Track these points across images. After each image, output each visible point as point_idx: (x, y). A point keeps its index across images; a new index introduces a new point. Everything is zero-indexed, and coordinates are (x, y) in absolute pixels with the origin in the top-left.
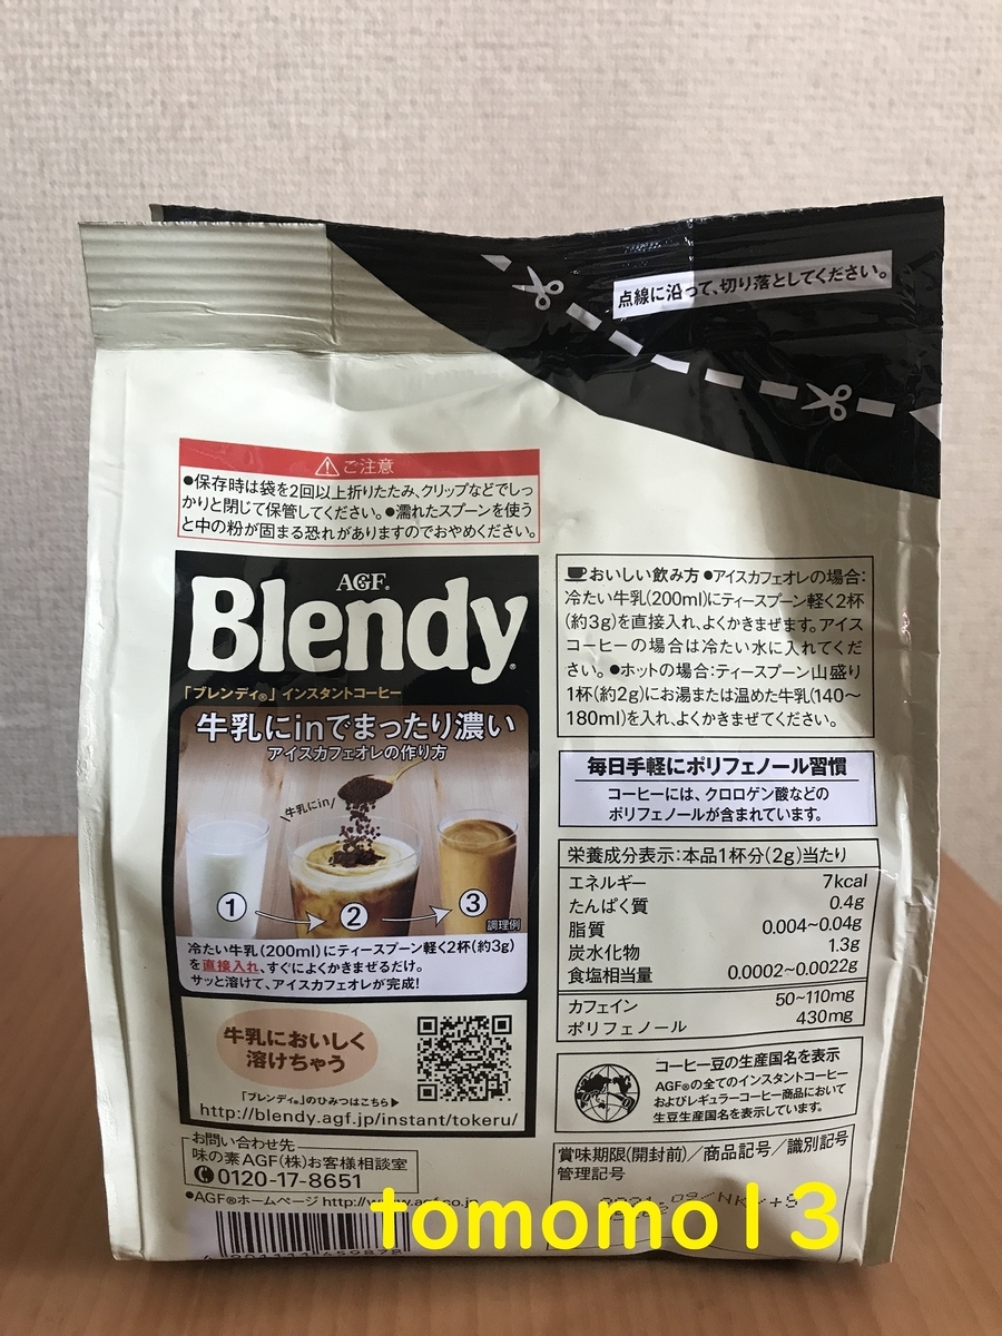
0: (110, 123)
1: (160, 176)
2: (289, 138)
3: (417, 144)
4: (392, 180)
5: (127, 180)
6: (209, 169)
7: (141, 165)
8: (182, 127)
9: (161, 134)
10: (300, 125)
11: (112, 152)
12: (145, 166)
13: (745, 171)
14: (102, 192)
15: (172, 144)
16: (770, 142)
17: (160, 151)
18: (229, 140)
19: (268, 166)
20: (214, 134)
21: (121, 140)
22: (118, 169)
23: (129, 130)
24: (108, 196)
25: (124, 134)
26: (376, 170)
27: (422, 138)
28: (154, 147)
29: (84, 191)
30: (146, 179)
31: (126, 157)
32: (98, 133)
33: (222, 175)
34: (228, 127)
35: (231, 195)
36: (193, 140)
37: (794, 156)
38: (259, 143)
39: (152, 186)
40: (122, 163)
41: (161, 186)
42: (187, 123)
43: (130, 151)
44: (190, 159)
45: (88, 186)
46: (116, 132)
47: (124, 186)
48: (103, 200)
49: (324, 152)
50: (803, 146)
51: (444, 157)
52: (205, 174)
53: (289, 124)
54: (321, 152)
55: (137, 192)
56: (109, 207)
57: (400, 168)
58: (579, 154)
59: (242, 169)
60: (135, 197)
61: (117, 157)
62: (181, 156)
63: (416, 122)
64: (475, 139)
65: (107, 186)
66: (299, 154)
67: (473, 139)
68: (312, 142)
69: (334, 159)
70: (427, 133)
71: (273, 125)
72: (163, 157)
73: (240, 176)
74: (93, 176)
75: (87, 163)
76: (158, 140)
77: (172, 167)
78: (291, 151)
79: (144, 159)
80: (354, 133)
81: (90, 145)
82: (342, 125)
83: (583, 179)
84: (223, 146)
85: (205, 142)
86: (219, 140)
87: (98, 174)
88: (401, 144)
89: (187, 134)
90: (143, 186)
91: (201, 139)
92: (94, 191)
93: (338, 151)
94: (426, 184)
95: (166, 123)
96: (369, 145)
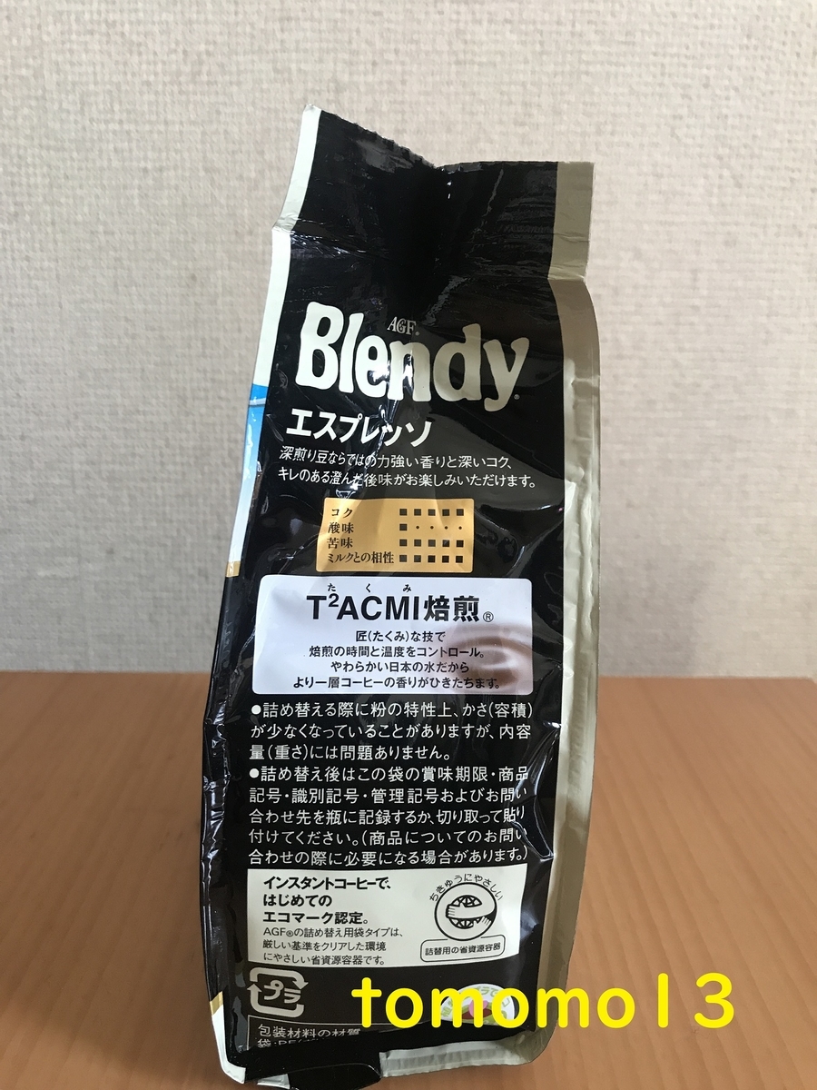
0: (140, 68)
1: (181, 114)
2: (290, 81)
3: (399, 87)
4: (377, 118)
5: (154, 118)
6: (221, 108)
7: (165, 105)
8: (199, 73)
9: (183, 79)
10: (300, 70)
11: (141, 93)
12: (169, 106)
13: (684, 111)
14: (132, 127)
15: (191, 87)
16: (706, 86)
17: (180, 92)
18: (239, 83)
19: (272, 106)
20: (227, 78)
21: (148, 83)
22: (146, 108)
23: (156, 74)
24: (137, 131)
25: (152, 78)
26: (364, 110)
27: (403, 82)
28: (176, 88)
29: (117, 127)
30: (169, 117)
31: (152, 97)
32: (129, 77)
33: (233, 114)
34: (239, 73)
35: (240, 131)
36: (209, 83)
37: (727, 98)
38: (265, 86)
39: (174, 123)
40: (150, 103)
41: (181, 123)
42: (205, 69)
43: (157, 93)
44: (206, 100)
45: (121, 122)
46: (145, 76)
47: (150, 122)
48: (132, 135)
49: (320, 94)
50: (736, 89)
51: (422, 98)
52: (218, 113)
53: (290, 69)
54: (317, 94)
55: (162, 128)
56: (138, 140)
57: (385, 108)
58: (539, 96)
59: (250, 109)
60: (160, 132)
61: (146, 97)
62: (198, 97)
63: (399, 68)
64: (449, 83)
65: (136, 122)
66: (298, 96)
67: (447, 83)
68: (310, 85)
69: (328, 100)
70: (407, 77)
71: (276, 71)
72: (184, 98)
73: (248, 114)
74: (125, 114)
75: (120, 103)
76: (180, 84)
77: (191, 107)
78: (292, 93)
79: (168, 99)
80: (346, 78)
81: (124, 88)
82: (336, 71)
83: (542, 119)
84: (235, 89)
85: (220, 86)
86: (231, 83)
87: (129, 112)
88: (385, 87)
89: (205, 78)
90: (166, 123)
91: (216, 82)
92: (126, 127)
93: (332, 93)
94: (406, 122)
95: (187, 69)
96: (358, 88)
